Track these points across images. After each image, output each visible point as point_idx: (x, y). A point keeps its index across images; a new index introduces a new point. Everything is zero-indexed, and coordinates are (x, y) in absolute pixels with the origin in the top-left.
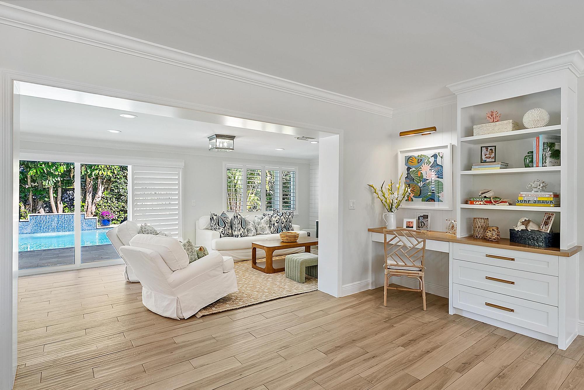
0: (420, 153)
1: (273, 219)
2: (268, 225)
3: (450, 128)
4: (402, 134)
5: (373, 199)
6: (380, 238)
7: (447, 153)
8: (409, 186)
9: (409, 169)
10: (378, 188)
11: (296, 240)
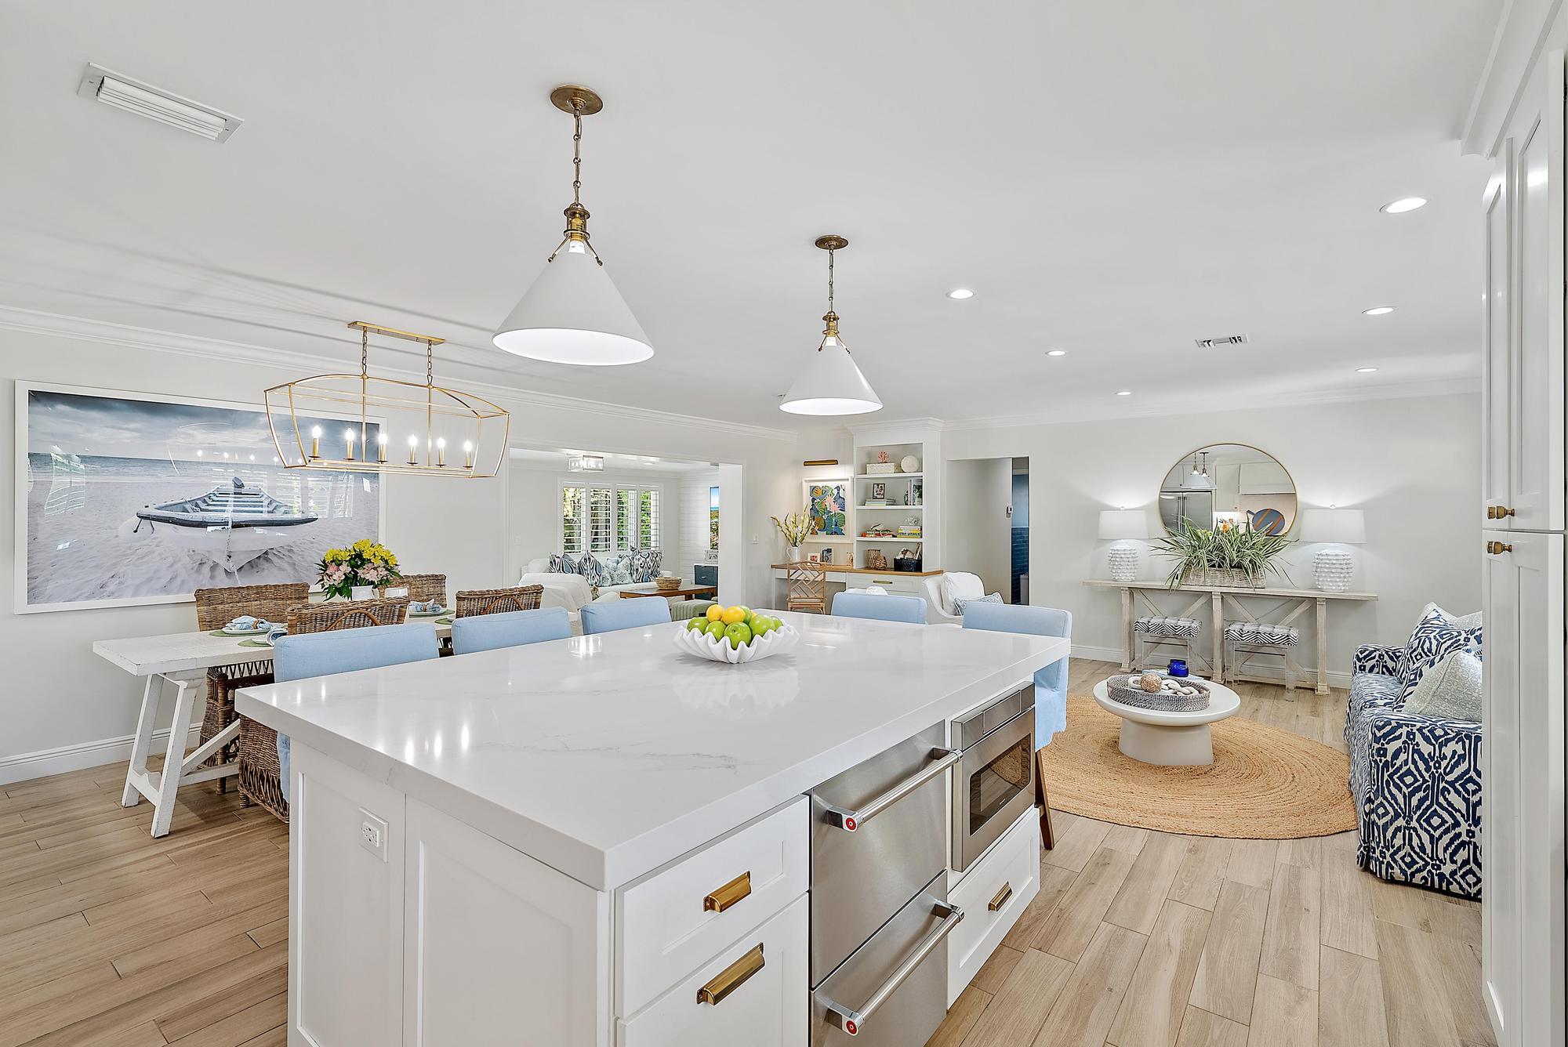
0: (824, 484)
1: (636, 562)
2: (629, 572)
3: (848, 461)
4: (807, 464)
5: (777, 531)
6: (783, 574)
7: (848, 485)
8: (814, 519)
9: (813, 500)
10: (782, 522)
11: (678, 586)
